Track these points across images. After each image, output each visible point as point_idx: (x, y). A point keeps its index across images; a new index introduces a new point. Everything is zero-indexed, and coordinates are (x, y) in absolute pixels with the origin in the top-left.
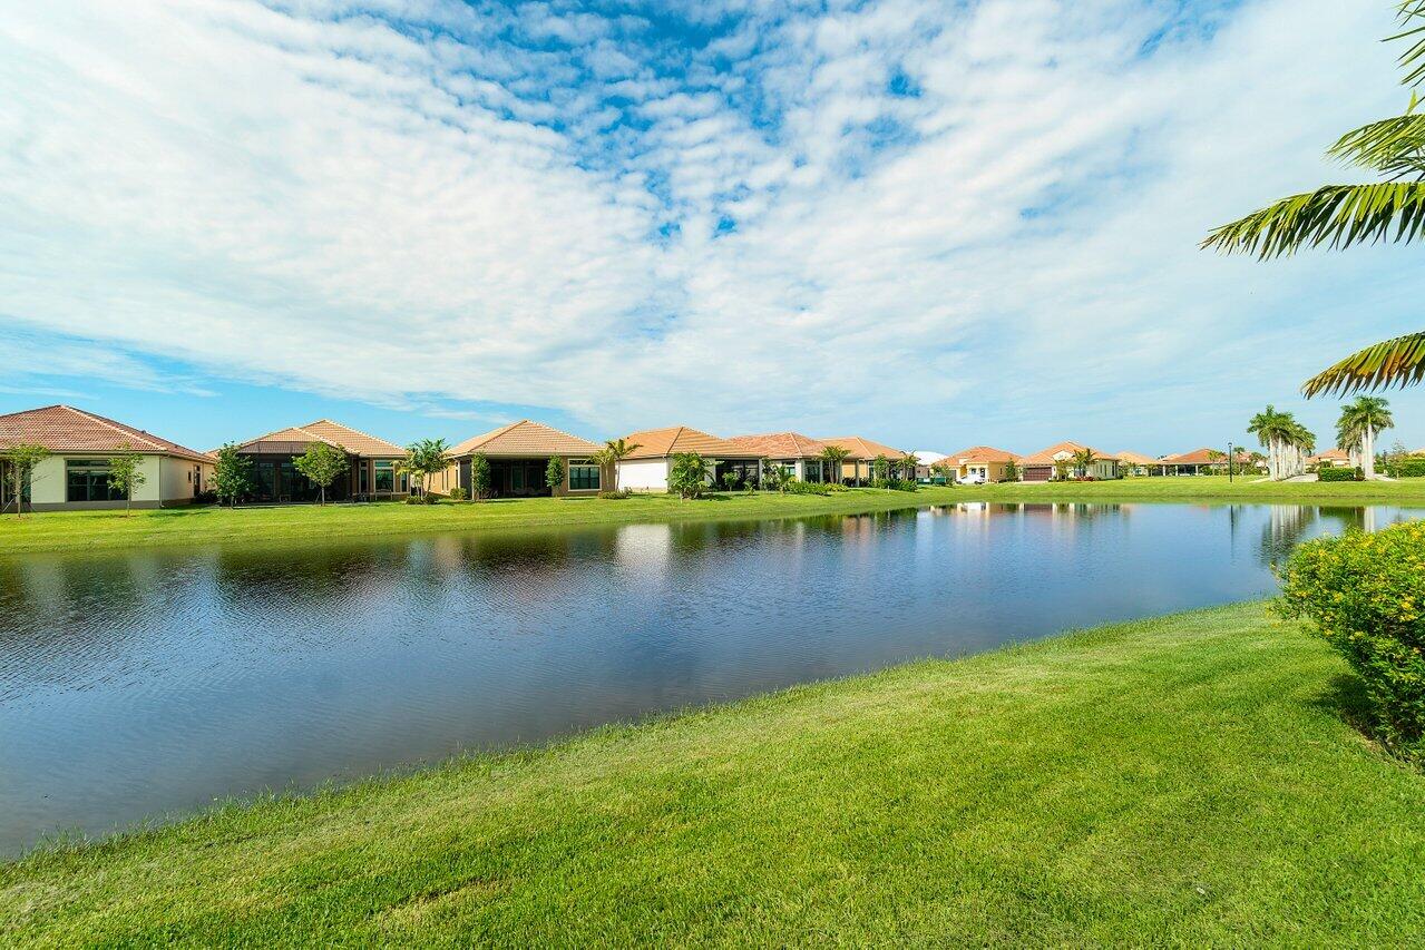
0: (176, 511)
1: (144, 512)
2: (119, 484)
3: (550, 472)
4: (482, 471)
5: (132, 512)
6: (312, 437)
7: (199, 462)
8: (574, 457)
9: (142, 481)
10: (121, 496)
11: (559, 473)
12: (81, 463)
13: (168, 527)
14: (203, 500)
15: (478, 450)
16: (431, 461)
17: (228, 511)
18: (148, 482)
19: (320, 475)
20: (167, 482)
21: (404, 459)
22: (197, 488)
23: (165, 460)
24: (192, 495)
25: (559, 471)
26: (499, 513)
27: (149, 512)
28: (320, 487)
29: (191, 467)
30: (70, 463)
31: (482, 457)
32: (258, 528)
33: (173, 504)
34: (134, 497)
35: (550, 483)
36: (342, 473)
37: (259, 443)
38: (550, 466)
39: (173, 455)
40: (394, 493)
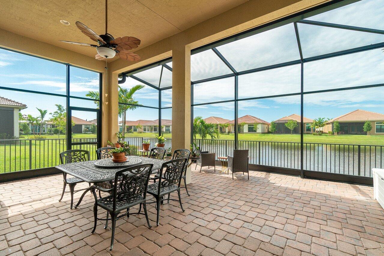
0: (264, 135)
1: (258, 134)
2: (255, 129)
3: (365, 126)
4: (337, 126)
5: (257, 134)
6: (290, 118)
7: (268, 125)
8: (378, 121)
9: (258, 129)
10: (255, 131)
11: (369, 127)
12: (250, 125)
13: (262, 137)
14: (269, 132)
15: (337, 120)
16: (320, 124)
17: (272, 135)
18: (259, 129)
19: (291, 128)
20: (263, 129)
21: (312, 123)
22: (268, 130)
23: (262, 125)
24: (267, 131)
25: (369, 125)
26: (341, 139)
27: (260, 134)
28: (291, 130)
29: (267, 126)
30: (249, 125)
31: (337, 122)
32: (277, 139)
33: (263, 133)
34: (257, 132)
35: (365, 130)
36: (296, 127)
37: (279, 120)
38: (365, 124)
39: (264, 123)
40: (311, 132)
